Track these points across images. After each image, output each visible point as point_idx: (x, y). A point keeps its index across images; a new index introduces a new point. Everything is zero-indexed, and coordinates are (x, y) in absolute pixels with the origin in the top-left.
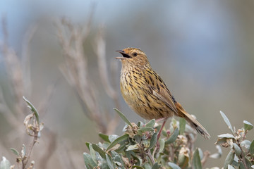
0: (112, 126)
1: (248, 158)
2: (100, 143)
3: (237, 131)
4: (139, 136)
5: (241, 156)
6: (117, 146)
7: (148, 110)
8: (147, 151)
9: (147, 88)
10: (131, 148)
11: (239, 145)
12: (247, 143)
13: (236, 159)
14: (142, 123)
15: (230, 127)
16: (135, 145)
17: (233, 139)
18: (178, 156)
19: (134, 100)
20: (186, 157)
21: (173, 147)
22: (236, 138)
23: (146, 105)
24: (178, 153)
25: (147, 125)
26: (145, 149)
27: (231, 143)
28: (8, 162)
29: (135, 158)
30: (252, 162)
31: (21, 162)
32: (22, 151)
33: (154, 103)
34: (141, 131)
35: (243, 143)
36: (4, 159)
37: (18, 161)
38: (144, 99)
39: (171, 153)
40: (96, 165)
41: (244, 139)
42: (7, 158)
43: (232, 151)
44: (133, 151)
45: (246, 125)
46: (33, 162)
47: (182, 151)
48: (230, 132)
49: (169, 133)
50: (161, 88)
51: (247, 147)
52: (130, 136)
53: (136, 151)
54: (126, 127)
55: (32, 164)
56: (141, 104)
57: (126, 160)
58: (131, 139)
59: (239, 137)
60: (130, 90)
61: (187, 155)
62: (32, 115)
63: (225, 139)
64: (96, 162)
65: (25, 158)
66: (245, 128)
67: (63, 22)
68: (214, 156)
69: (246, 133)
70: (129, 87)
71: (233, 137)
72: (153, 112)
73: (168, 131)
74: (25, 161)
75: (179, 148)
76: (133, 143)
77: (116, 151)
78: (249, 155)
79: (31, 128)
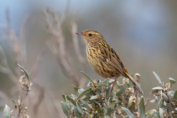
0: (82, 82)
1: (173, 103)
2: (72, 95)
3: (165, 84)
4: (98, 90)
5: (168, 102)
6: (84, 97)
7: (103, 72)
8: (104, 100)
9: (102, 57)
10: (93, 97)
11: (167, 94)
12: (172, 93)
13: (165, 104)
14: (100, 81)
15: (160, 82)
16: (96, 96)
17: (163, 90)
18: (128, 102)
19: (93, 66)
20: (133, 102)
21: (125, 96)
22: (165, 89)
23: (102, 69)
24: (128, 100)
25: (104, 83)
26: (103, 98)
27: (161, 93)
28: (9, 109)
29: (96, 105)
30: (176, 105)
31: (18, 108)
32: (19, 101)
33: (107, 68)
34: (100, 86)
35: (169, 93)
36: (7, 106)
37: (16, 107)
38: (100, 65)
39: (123, 100)
40: (69, 110)
41: (170, 90)
42: (8, 106)
43: (162, 98)
44: (95, 100)
45: (171, 81)
46: (26, 108)
47: (131, 99)
48: (160, 85)
49: (122, 86)
50: (112, 57)
51: (172, 95)
52: (93, 89)
53: (97, 100)
54: (89, 83)
55: (26, 109)
56: (98, 68)
57: (90, 106)
58: (93, 91)
59: (166, 89)
60: (91, 59)
61: (135, 101)
62: (24, 76)
63: (157, 91)
64: (70, 108)
65: (20, 105)
66: (171, 83)
67: (48, 11)
68: (153, 101)
69: (171, 86)
70: (90, 57)
71: (162, 89)
72: (107, 73)
73: (122, 85)
74: (21, 107)
75: (129, 96)
76: (95, 95)
77: (84, 100)
78: (174, 101)
79: (24, 85)
